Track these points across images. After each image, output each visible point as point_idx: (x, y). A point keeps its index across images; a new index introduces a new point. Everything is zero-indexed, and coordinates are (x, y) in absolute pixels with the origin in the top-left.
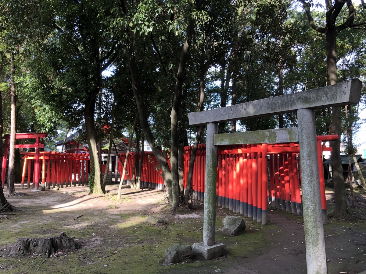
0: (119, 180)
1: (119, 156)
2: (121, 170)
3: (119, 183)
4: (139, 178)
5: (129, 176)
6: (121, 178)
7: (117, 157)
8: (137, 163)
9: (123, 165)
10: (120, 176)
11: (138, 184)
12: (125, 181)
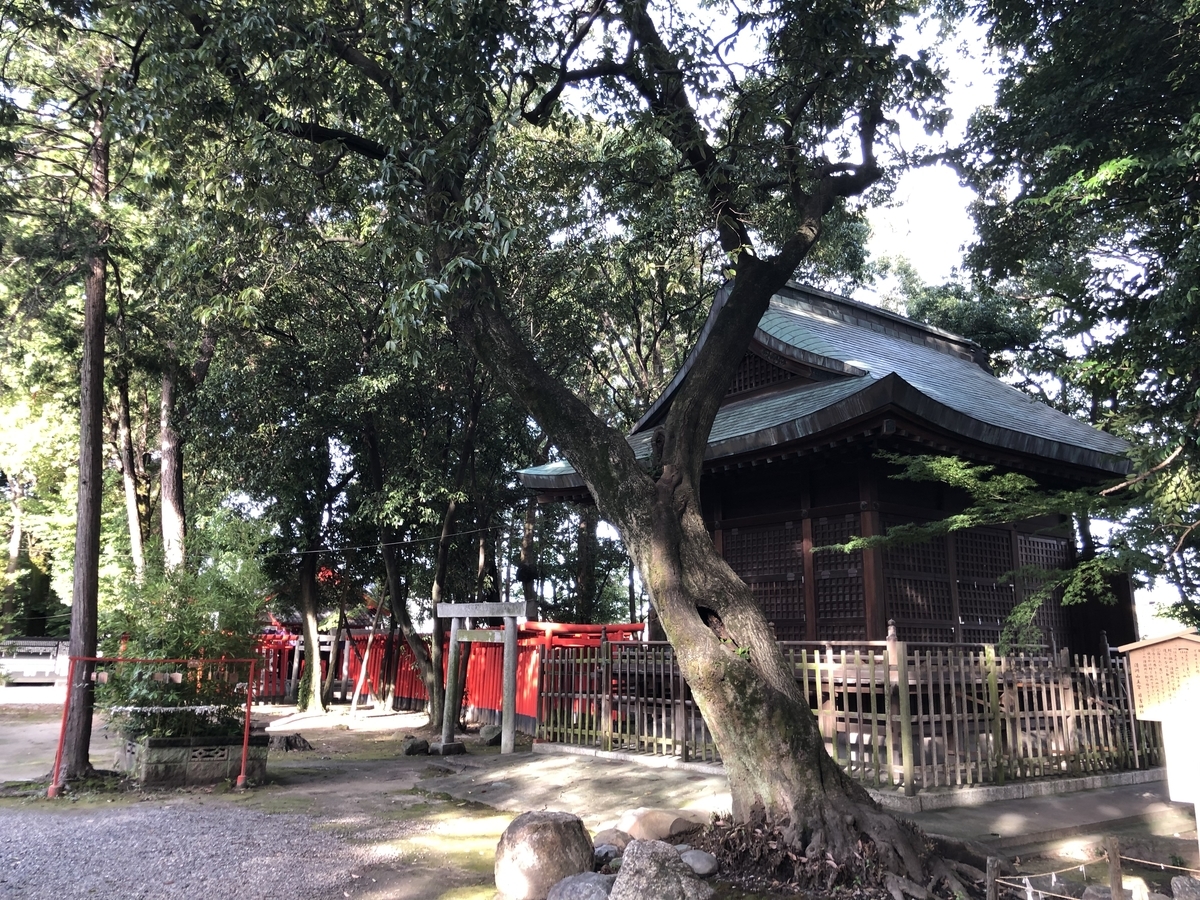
0: (349, 697)
1: (353, 643)
2: (354, 671)
3: (350, 702)
4: (392, 687)
5: (372, 684)
6: (354, 691)
7: (347, 643)
8: (389, 655)
9: (362, 661)
10: (351, 687)
11: (390, 699)
12: (363, 698)
